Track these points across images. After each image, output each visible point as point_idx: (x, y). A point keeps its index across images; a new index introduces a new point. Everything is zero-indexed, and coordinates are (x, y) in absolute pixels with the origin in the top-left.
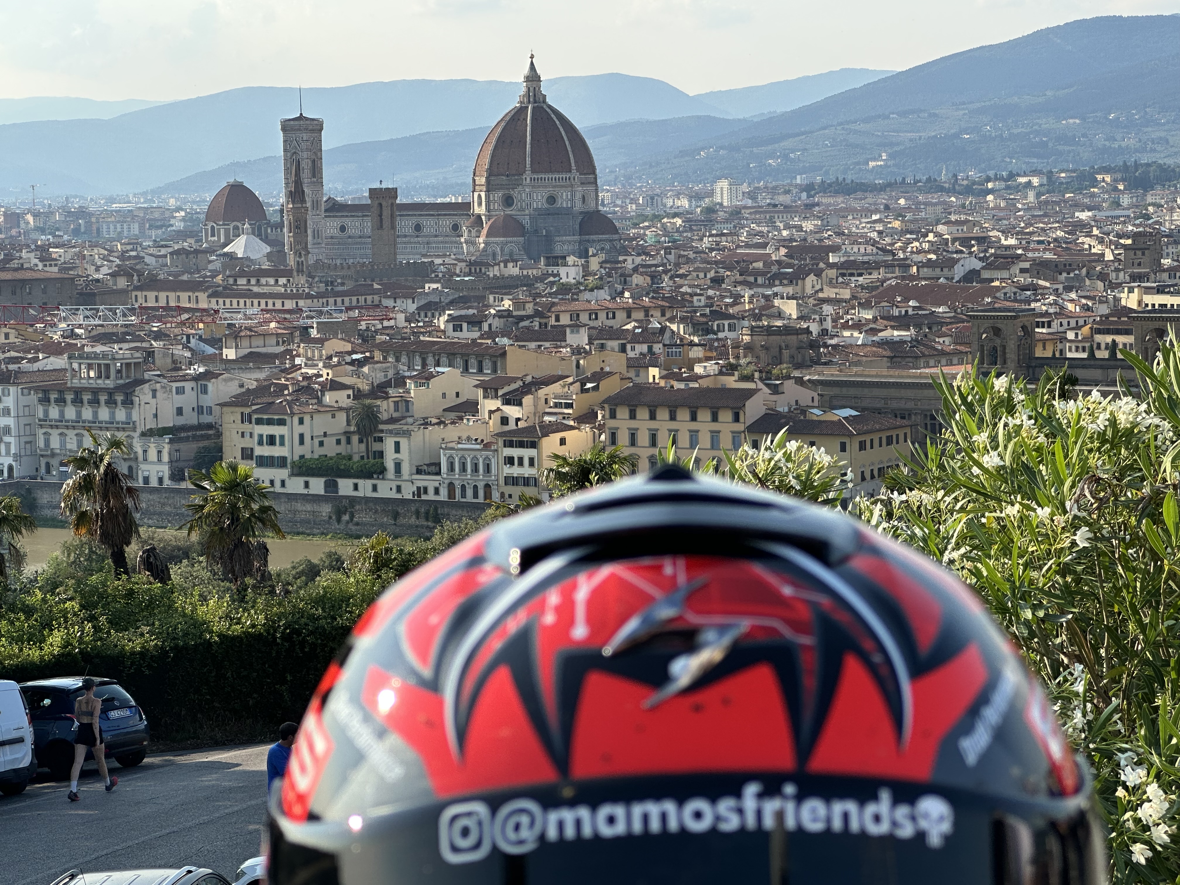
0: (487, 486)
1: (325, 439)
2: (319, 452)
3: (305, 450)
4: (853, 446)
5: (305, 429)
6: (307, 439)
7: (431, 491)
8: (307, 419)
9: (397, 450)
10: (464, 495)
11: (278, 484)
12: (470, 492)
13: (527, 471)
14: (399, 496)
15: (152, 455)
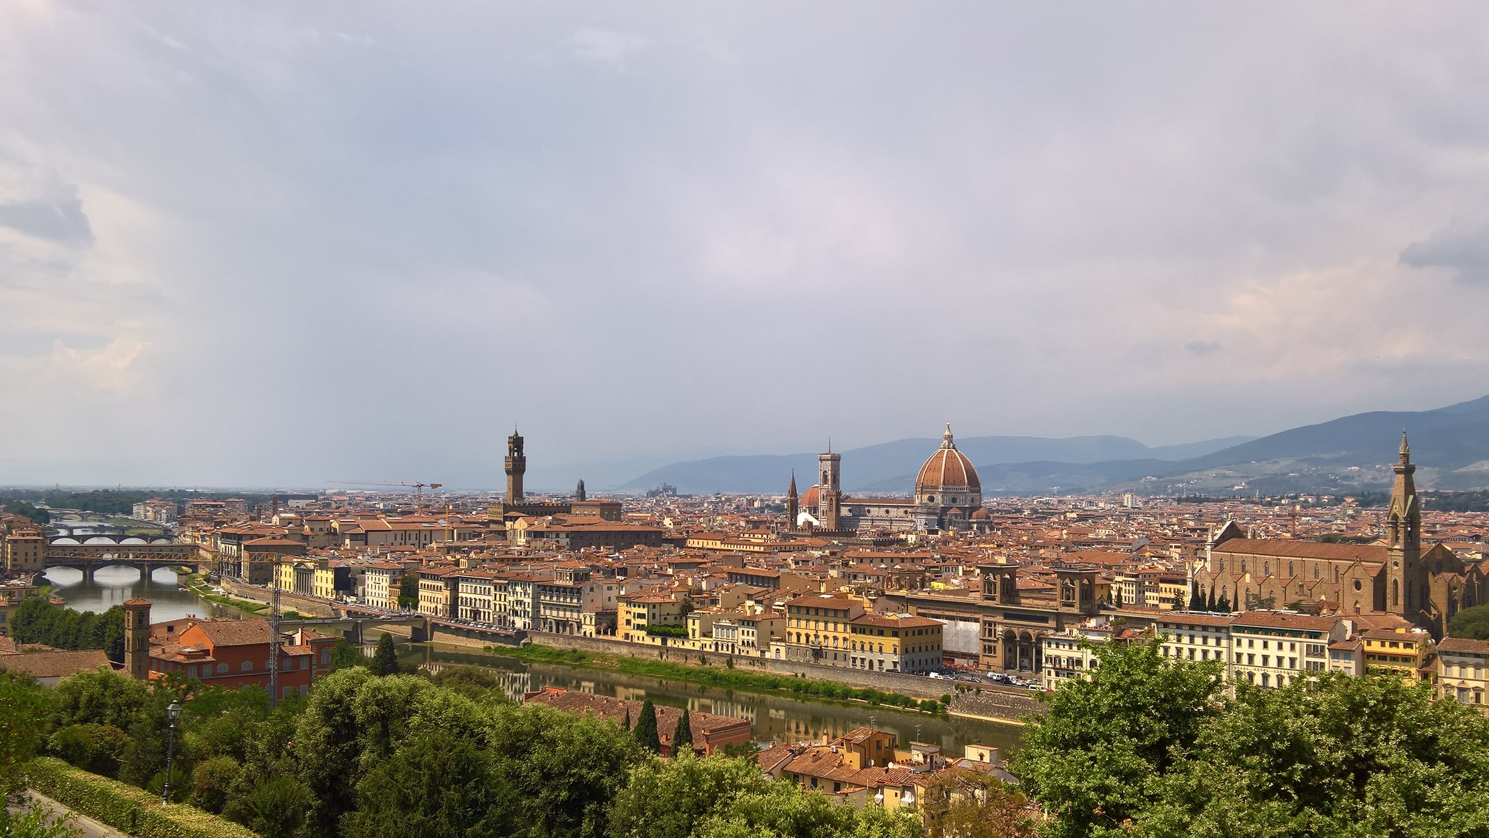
0: (733, 645)
1: (668, 617)
2: (663, 622)
3: (656, 622)
4: (902, 633)
5: (656, 611)
6: (657, 616)
7: (708, 646)
8: (658, 606)
9: (694, 624)
10: (722, 649)
11: (641, 639)
12: (725, 648)
13: (751, 638)
14: (693, 648)
15: (588, 620)
